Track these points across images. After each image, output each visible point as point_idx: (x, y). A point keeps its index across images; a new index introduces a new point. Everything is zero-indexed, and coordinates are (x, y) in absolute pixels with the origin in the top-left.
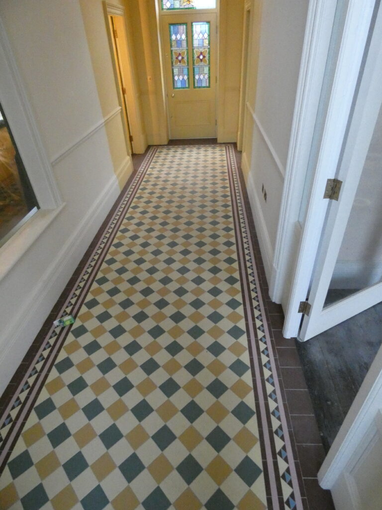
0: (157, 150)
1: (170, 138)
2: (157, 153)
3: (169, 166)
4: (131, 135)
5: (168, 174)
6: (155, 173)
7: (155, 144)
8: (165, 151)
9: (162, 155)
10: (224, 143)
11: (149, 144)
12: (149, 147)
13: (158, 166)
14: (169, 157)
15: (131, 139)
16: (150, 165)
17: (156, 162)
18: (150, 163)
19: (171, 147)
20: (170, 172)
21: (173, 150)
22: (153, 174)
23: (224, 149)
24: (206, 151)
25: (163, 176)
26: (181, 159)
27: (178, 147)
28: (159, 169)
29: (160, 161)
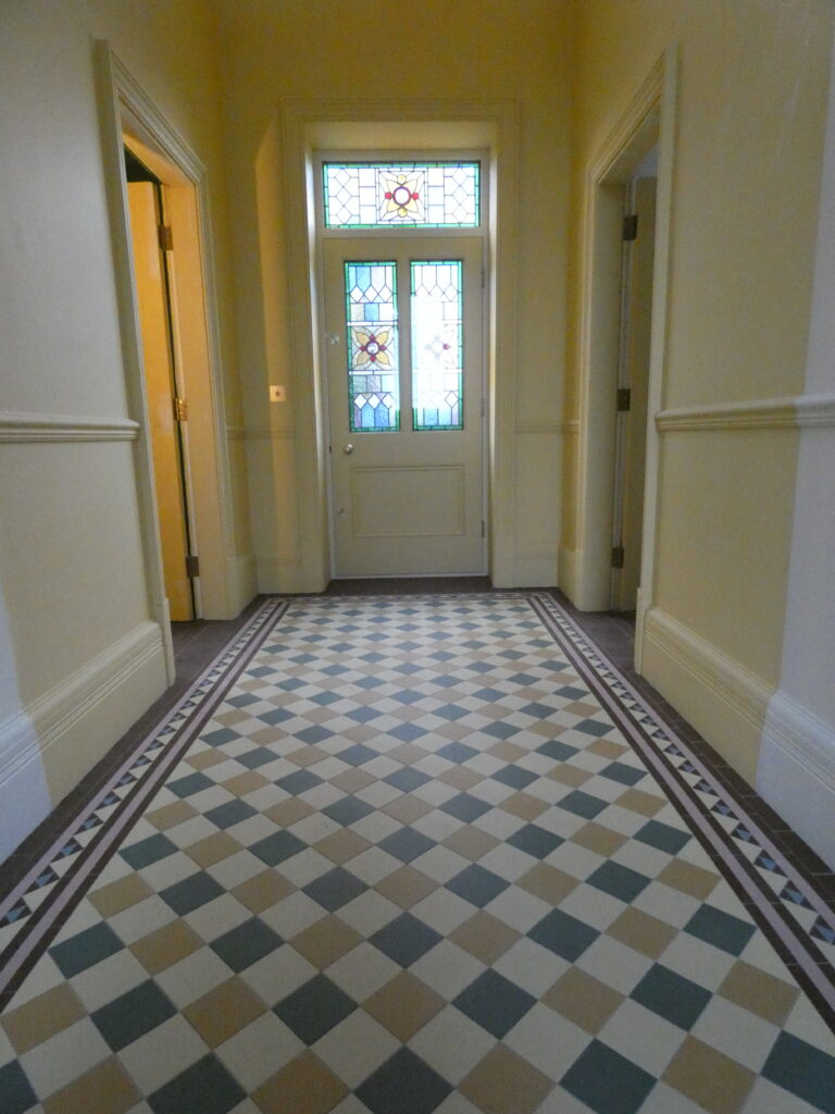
0: (285, 609)
1: (334, 576)
2: (285, 618)
3: (328, 664)
4: (195, 553)
5: (324, 699)
6: (268, 693)
7: (283, 590)
8: (314, 610)
9: (305, 626)
10: (520, 590)
11: (261, 592)
12: (257, 602)
13: (283, 665)
14: (332, 633)
15: (192, 566)
16: (249, 660)
17: (279, 648)
18: (255, 652)
19: (336, 598)
20: (336, 691)
21: (343, 607)
22: (258, 699)
23: (527, 605)
24: (464, 611)
25: (302, 705)
26: (376, 637)
27: (363, 601)
28: (285, 677)
29: (296, 643)
